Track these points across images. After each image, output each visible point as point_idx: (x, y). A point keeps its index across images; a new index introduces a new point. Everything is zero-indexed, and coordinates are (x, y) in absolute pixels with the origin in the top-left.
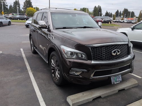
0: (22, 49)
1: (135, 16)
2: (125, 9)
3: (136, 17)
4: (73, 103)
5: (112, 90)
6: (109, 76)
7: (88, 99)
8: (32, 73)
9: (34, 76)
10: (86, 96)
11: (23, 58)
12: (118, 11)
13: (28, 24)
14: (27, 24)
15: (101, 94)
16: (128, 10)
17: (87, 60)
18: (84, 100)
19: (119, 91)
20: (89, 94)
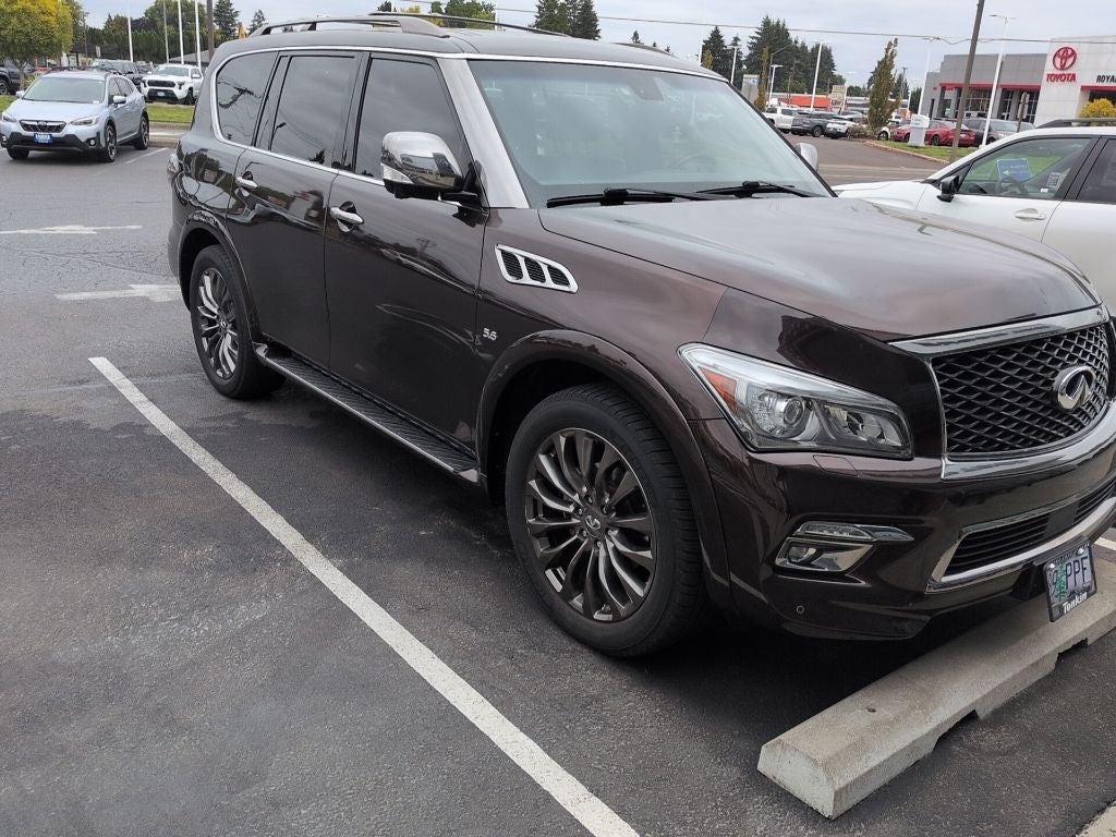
0: (101, 364)
1: (840, 81)
2: (767, 23)
3: (853, 91)
4: (840, 783)
5: (1029, 660)
6: (1029, 564)
7: (913, 746)
8: (341, 569)
9: (368, 591)
10: (897, 719)
11: (163, 442)
12: (716, 36)
13: (26, 127)
14: (16, 128)
15: (978, 696)
16: (788, 35)
17: (911, 459)
18: (893, 756)
19: (1061, 656)
20: (912, 708)
